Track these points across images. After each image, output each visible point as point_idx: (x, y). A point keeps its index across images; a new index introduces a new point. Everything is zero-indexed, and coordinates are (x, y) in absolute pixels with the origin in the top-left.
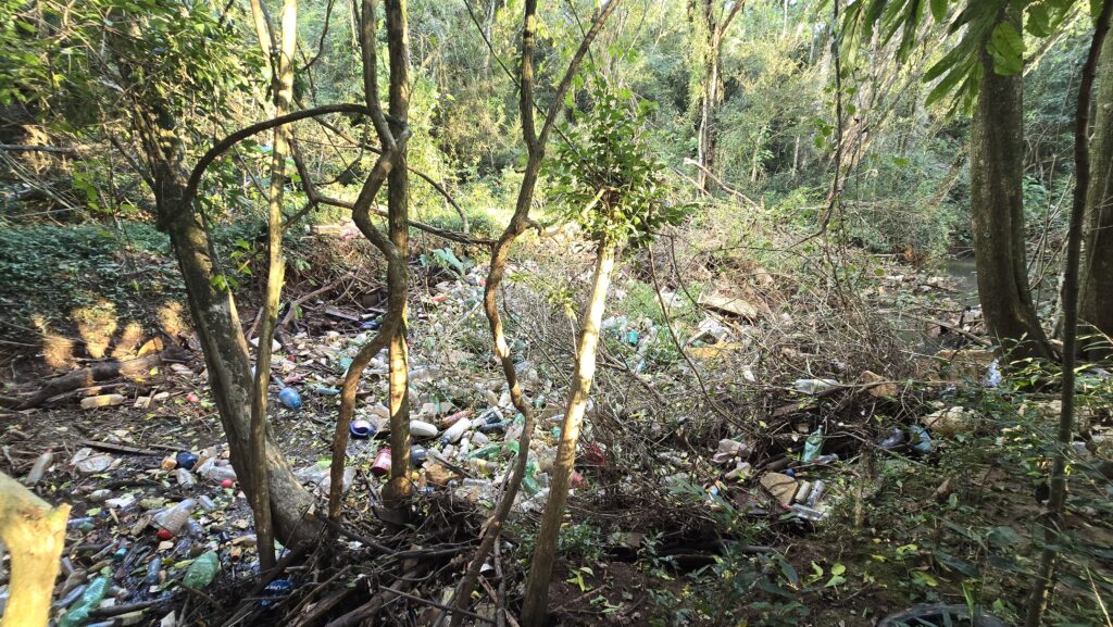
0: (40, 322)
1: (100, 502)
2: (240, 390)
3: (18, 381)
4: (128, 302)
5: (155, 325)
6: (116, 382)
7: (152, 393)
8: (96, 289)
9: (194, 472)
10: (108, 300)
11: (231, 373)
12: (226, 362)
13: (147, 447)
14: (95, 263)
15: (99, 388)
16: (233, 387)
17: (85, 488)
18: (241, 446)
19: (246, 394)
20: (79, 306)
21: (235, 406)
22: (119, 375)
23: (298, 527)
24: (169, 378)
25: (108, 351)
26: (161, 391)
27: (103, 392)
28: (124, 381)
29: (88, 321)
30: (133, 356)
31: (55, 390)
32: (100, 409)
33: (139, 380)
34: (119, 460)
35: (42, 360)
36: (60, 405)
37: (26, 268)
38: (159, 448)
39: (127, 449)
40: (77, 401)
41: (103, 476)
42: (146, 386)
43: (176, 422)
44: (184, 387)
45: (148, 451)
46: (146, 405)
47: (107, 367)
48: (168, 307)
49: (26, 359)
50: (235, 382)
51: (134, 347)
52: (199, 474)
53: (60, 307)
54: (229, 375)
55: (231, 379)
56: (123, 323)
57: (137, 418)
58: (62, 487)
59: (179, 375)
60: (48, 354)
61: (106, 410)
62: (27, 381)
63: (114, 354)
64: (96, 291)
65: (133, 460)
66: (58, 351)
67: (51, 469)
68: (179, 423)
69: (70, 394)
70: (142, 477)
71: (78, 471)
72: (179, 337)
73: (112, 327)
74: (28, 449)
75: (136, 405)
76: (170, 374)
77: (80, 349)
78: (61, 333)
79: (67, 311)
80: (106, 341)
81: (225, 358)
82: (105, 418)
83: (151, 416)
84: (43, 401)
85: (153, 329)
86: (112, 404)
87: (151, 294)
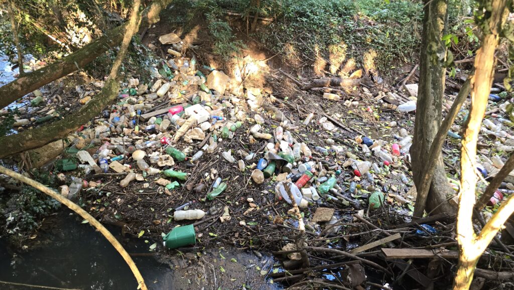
0: (317, 49)
1: (330, 145)
2: (434, 110)
3: (303, 76)
4: (353, 45)
5: (361, 62)
6: (338, 89)
7: (351, 100)
8: (342, 36)
9: (371, 149)
10: (345, 43)
11: (433, 98)
12: (433, 91)
13: (348, 127)
14: (344, 20)
15: (331, 89)
16: (432, 107)
17: (324, 136)
18: (423, 143)
19: (437, 114)
20: (333, 44)
21: (429, 119)
22: (339, 85)
23: (444, 204)
24: (360, 95)
25: (338, 71)
26: (355, 101)
27: (332, 92)
28: (342, 89)
29: (335, 53)
30: (348, 77)
31: (315, 84)
32: (330, 100)
33: (347, 91)
34: (336, 129)
35: (312, 68)
36: (315, 92)
37: (319, 19)
38: (354, 130)
39: (340, 124)
40: (322, 93)
41: (330, 133)
42: (349, 95)
43: (361, 119)
44: (367, 102)
45: (348, 129)
46: (349, 106)
47: (336, 79)
48: (370, 53)
49: (308, 66)
50: (434, 104)
51: (348, 72)
52: (373, 152)
53: (326, 42)
54: (432, 98)
55: (432, 102)
56: (348, 57)
57: (344, 110)
58: (315, 131)
59: (365, 94)
60: (315, 66)
61: (332, 102)
62: (305, 77)
63: (340, 74)
64: (341, 37)
65: (342, 131)
66: (319, 65)
67: (312, 121)
68: (362, 120)
69: (320, 89)
70: (346, 141)
71: (322, 127)
72: (370, 72)
73: (343, 59)
74: (305, 109)
75: (345, 104)
76: (361, 92)
77: (327, 67)
78: (323, 57)
79: (327, 45)
80: (338, 65)
81: (433, 88)
82: (331, 106)
83: (350, 112)
84: (310, 89)
85: (360, 65)
86: (335, 100)
87: (364, 43)
